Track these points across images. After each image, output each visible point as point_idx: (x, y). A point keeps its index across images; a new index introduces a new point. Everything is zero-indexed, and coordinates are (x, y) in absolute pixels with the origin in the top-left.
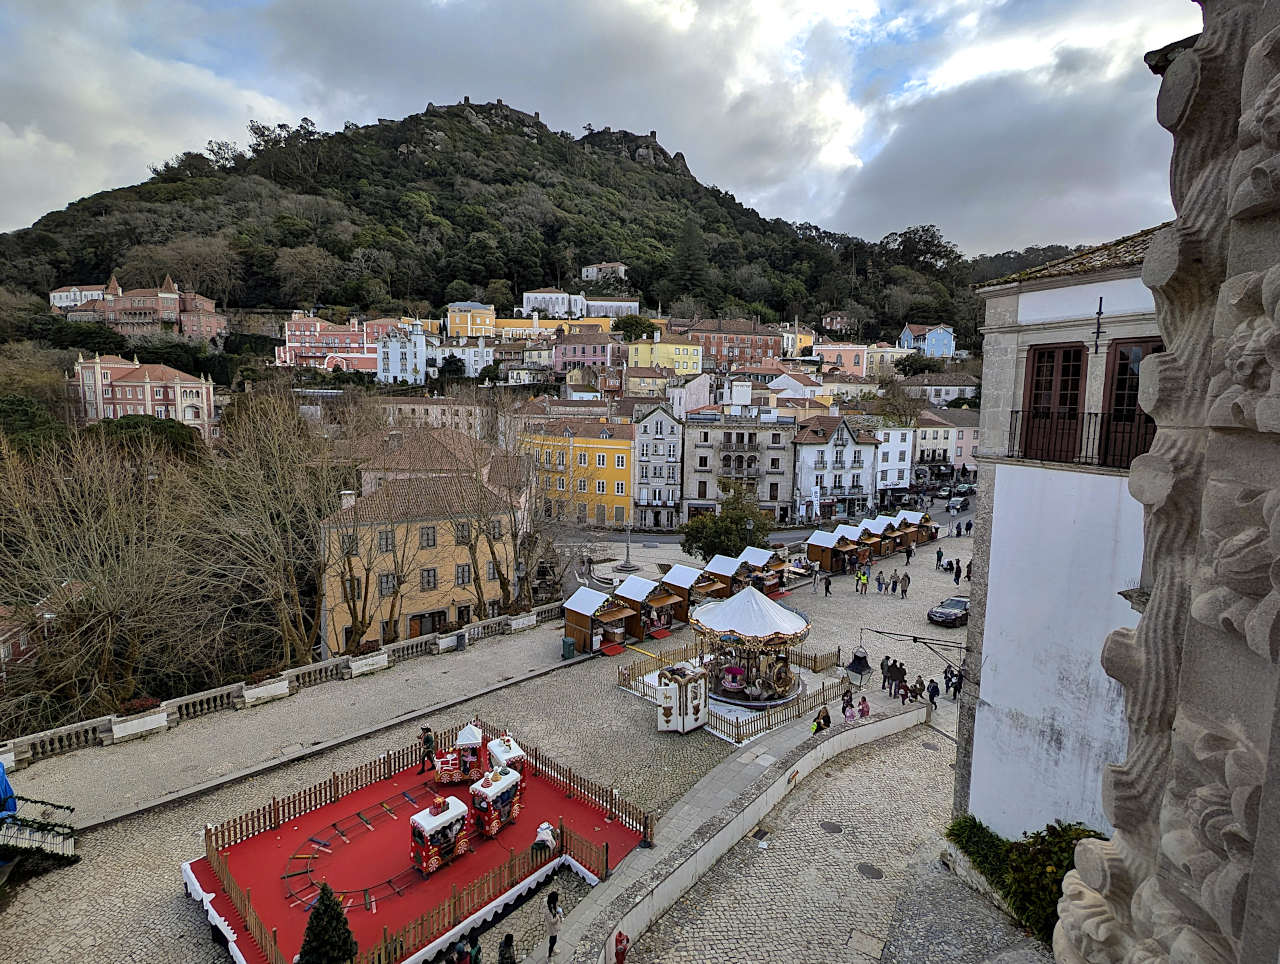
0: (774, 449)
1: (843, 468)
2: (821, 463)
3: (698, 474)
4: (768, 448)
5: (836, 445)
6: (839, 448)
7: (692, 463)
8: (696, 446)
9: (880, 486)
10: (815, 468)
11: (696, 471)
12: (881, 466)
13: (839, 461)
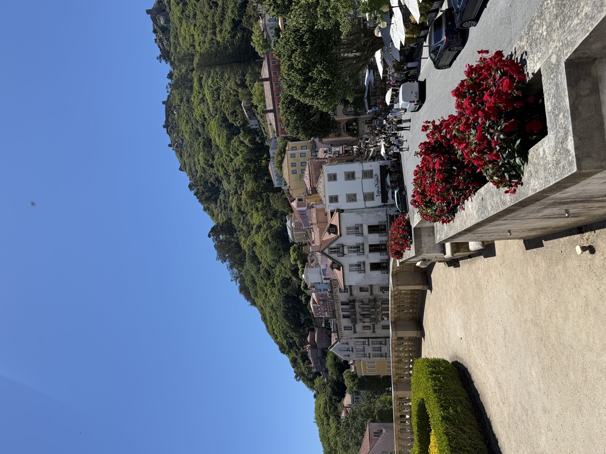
0: (351, 291)
1: (363, 244)
2: (360, 267)
3: (376, 330)
4: (351, 294)
5: (343, 255)
6: (346, 251)
7: (368, 333)
8: (355, 332)
9: (378, 201)
10: (364, 271)
11: (374, 332)
12: (360, 203)
13: (358, 249)
